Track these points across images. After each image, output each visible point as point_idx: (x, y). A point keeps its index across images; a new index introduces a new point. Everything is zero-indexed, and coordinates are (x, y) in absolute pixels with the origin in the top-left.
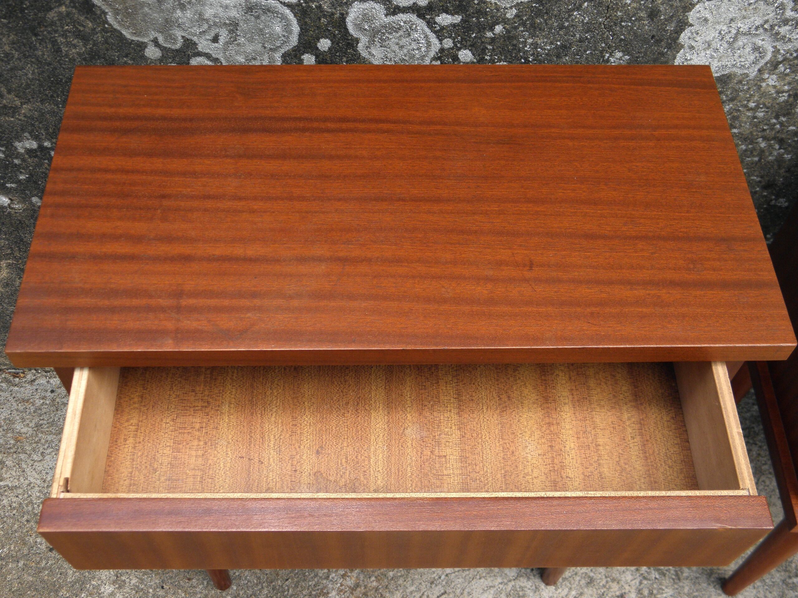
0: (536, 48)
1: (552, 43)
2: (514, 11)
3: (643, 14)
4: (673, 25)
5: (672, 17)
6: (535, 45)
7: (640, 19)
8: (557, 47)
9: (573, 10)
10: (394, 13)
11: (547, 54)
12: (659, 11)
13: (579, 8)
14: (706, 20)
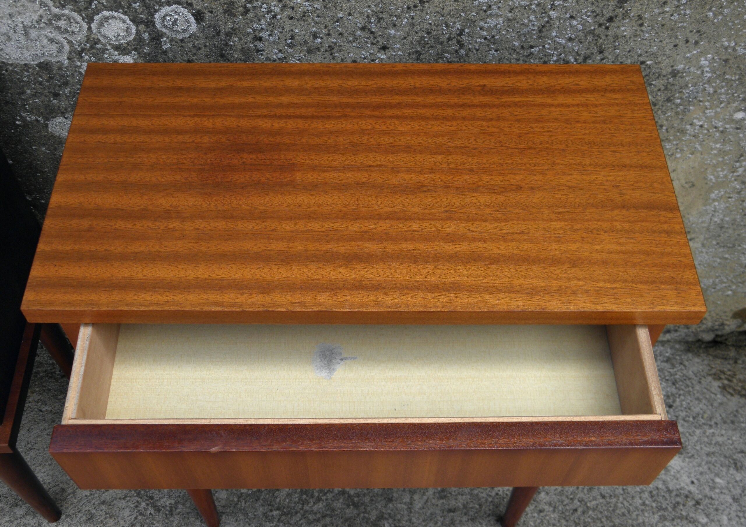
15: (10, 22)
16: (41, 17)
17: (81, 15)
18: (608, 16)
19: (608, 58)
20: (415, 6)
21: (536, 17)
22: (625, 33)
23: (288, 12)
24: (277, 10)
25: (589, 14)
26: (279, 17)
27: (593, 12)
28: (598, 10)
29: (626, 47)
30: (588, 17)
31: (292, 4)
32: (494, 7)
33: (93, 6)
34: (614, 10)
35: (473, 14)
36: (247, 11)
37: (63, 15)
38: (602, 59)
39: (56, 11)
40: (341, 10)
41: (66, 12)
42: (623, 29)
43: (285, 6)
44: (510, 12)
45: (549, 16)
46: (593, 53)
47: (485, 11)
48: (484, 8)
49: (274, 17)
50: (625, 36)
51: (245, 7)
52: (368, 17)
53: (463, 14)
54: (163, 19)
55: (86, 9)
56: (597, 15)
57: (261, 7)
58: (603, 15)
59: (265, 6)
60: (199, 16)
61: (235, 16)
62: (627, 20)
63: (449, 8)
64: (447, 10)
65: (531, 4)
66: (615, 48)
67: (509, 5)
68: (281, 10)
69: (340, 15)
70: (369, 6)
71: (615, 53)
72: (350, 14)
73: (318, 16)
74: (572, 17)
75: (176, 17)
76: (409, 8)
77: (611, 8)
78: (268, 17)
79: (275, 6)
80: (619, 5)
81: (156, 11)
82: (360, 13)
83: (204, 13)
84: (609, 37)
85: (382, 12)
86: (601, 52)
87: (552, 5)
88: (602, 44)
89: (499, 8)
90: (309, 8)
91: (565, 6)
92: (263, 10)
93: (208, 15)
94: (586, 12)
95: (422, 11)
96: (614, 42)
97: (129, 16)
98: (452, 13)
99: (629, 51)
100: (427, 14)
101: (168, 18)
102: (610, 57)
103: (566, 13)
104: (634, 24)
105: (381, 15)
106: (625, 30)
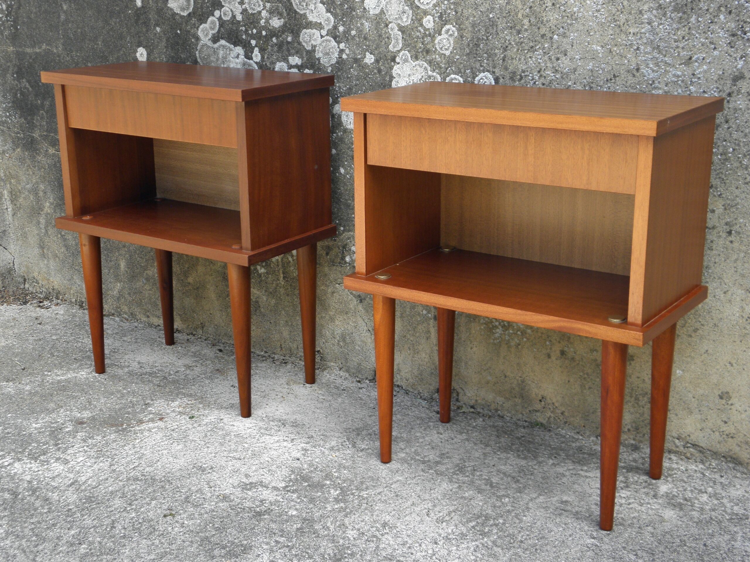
0: (340, 89)
1: (345, 87)
2: (330, 68)
3: (376, 71)
4: (388, 77)
5: (386, 73)
6: (340, 87)
7: (375, 74)
8: (348, 89)
9: (350, 68)
10: (290, 69)
11: (345, 93)
12: (381, 70)
13: (352, 67)
14: (399, 75)
15: (408, 80)
16: (422, 76)
17: (441, 77)
18: (727, 91)
19: (732, 127)
20: (611, 80)
21: (682, 91)
22: (741, 106)
23: (542, 80)
24: (537, 78)
25: (715, 89)
26: (537, 83)
27: (717, 88)
28: (721, 87)
29: (743, 118)
30: (715, 92)
31: (545, 75)
32: (656, 82)
33: (448, 71)
34: (731, 87)
35: (644, 86)
36: (521, 78)
37: (433, 76)
38: (729, 128)
39: (430, 73)
40: (570, 80)
41: (435, 74)
42: (739, 102)
43: (541, 76)
44: (666, 86)
45: (690, 90)
46: (721, 123)
47: (651, 85)
48: (650, 82)
49: (535, 83)
50: (741, 109)
51: (521, 76)
52: (584, 86)
53: (638, 87)
54: (479, 81)
55: (444, 73)
56: (720, 91)
57: (529, 76)
58: (724, 91)
59: (531, 75)
60: (497, 80)
61: (515, 81)
62: (741, 96)
63: (630, 82)
64: (629, 82)
65: (678, 81)
66: (736, 118)
67: (665, 81)
68: (539, 78)
69: (569, 84)
70: (585, 78)
71: (736, 123)
72: (575, 83)
73: (558, 84)
74: (704, 92)
75: (486, 80)
76: (607, 80)
77: (729, 86)
78: (532, 82)
79: (536, 75)
80: (733, 84)
81: (477, 76)
82: (581, 83)
83: (499, 78)
84: (730, 109)
85: (592, 83)
86: (727, 122)
87: (691, 81)
88: (727, 114)
89: (659, 82)
90: (553, 78)
91: (699, 83)
92: (530, 78)
93: (501, 80)
94: (713, 89)
95: (615, 83)
96: (735, 113)
97: (463, 78)
98: (632, 85)
99: (746, 122)
100: (617, 85)
101: (481, 81)
102: (733, 126)
103: (700, 88)
104: (745, 99)
105: (592, 85)
106: (740, 104)
